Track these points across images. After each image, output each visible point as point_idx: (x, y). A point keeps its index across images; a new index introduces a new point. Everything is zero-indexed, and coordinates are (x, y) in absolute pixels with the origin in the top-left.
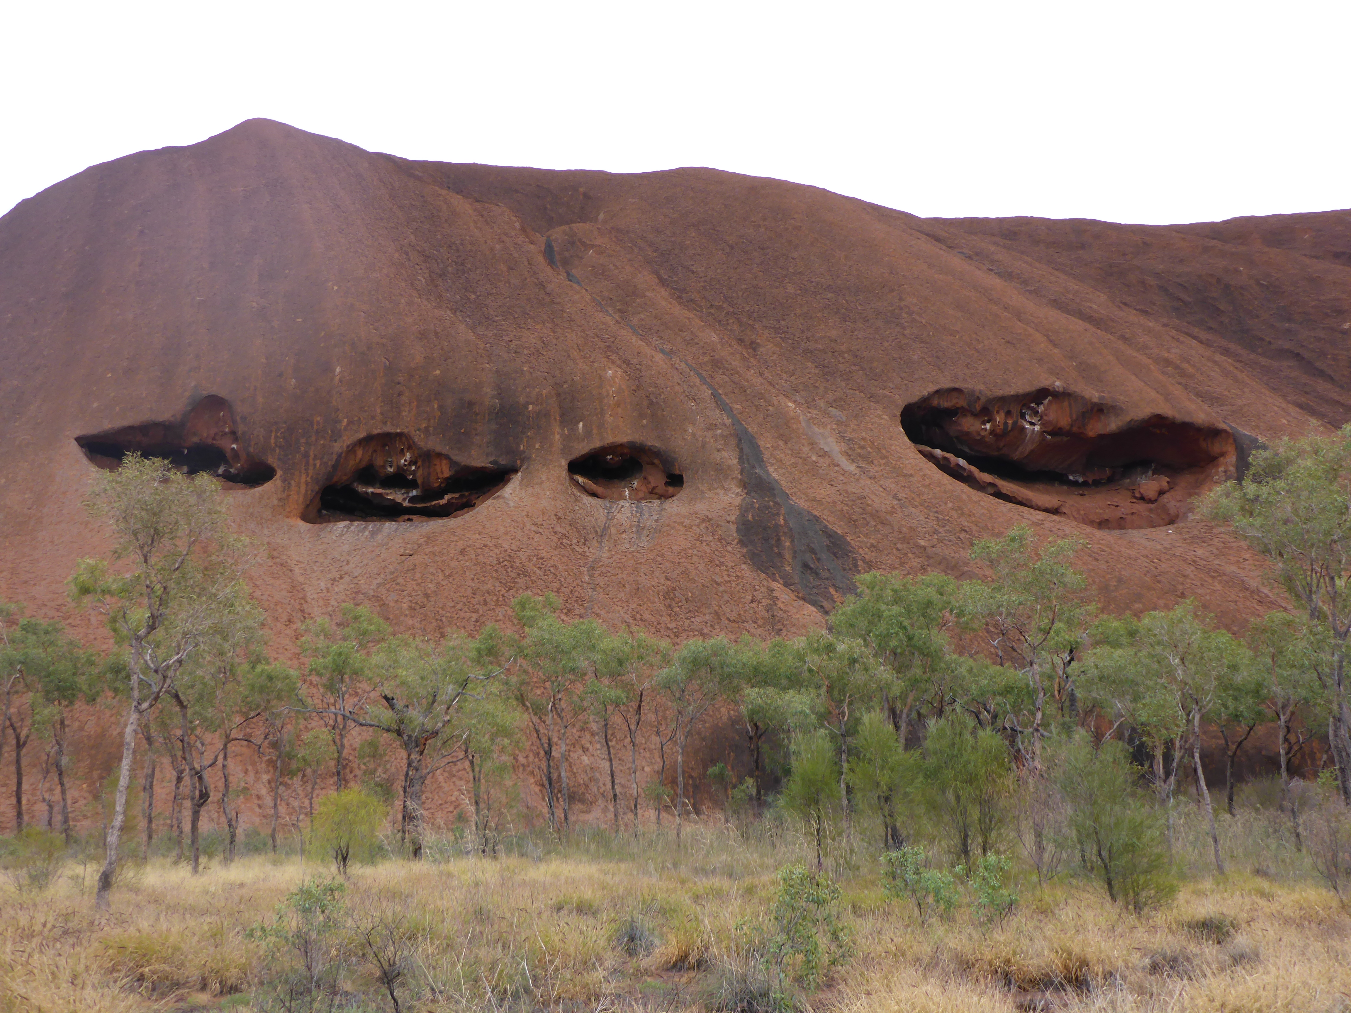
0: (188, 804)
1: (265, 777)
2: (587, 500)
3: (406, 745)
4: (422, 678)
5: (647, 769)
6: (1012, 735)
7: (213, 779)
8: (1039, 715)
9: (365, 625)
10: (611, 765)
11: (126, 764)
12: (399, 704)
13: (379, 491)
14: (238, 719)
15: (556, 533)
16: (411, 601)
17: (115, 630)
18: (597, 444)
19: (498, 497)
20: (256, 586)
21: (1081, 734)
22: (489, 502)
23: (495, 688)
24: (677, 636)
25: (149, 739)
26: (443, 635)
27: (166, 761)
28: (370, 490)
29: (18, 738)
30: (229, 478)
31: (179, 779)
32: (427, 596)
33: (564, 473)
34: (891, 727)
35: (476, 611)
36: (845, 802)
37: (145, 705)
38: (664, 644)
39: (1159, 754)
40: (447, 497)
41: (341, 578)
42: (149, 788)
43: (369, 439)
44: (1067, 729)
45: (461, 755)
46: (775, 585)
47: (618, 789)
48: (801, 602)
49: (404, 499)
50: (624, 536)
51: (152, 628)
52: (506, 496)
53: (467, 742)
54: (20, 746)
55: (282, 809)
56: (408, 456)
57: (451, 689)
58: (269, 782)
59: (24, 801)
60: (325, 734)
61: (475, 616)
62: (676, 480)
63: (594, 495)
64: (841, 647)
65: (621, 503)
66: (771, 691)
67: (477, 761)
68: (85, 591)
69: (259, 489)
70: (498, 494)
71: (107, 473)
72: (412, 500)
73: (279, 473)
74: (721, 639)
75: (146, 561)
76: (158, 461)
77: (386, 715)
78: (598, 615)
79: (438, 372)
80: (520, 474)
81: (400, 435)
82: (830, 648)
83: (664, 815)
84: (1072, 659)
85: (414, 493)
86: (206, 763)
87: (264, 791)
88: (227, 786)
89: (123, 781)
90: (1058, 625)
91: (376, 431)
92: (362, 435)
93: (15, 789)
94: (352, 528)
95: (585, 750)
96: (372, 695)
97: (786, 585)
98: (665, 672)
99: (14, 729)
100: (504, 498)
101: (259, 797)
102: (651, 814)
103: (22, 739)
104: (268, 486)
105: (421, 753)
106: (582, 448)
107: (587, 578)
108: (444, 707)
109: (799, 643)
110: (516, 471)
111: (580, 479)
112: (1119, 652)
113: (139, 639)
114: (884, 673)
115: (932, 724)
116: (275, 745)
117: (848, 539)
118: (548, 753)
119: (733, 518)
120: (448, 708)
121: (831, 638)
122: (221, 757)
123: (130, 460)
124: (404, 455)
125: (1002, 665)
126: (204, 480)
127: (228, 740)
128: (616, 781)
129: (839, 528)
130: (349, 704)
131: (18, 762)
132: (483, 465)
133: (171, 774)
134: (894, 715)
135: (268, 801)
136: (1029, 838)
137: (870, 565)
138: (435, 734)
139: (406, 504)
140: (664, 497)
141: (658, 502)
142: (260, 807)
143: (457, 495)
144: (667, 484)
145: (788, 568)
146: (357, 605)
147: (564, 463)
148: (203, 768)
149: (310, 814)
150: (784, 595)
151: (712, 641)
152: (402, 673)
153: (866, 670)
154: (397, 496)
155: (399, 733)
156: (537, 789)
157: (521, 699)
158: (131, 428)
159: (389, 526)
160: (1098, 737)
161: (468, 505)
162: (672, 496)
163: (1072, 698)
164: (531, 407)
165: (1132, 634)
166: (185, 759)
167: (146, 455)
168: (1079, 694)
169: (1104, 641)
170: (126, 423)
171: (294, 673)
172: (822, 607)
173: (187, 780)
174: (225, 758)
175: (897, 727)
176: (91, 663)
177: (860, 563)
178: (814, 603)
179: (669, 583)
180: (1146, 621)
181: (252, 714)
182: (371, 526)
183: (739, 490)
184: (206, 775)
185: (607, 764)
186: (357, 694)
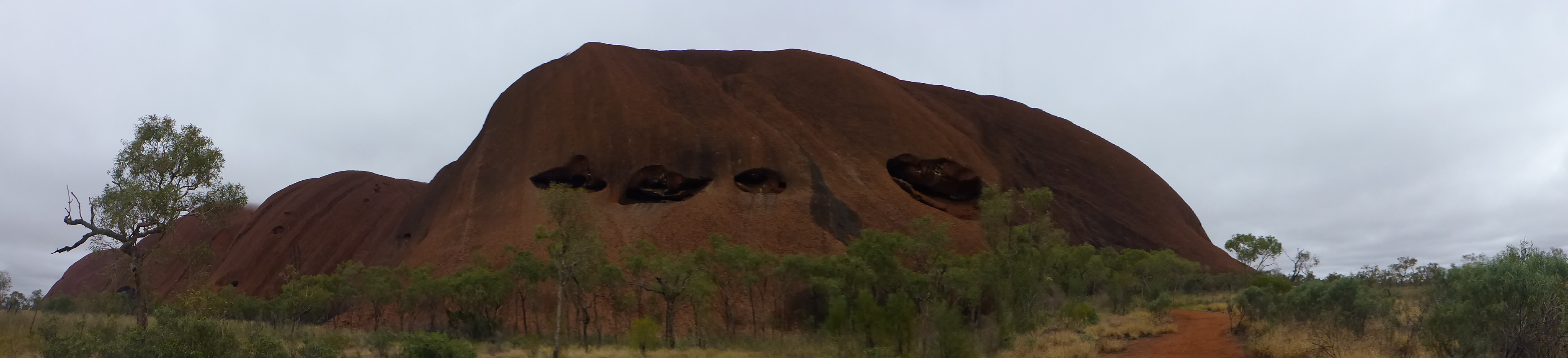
0: (582, 323)
1: (611, 312)
2: (743, 193)
3: (667, 299)
4: (672, 270)
5: (769, 311)
6: (917, 302)
7: (591, 312)
8: (929, 294)
9: (647, 247)
10: (753, 309)
11: (559, 307)
12: (663, 281)
13: (650, 190)
14: (599, 288)
15: (729, 207)
16: (666, 237)
17: (550, 252)
18: (747, 168)
19: (703, 192)
20: (602, 232)
21: (944, 302)
22: (699, 194)
23: (703, 274)
24: (782, 253)
25: (566, 296)
26: (681, 252)
27: (572, 305)
28: (647, 190)
29: (522, 296)
30: (588, 188)
31: (578, 313)
32: (673, 234)
33: (733, 182)
34: (872, 296)
35: (694, 241)
36: (851, 327)
37: (564, 283)
38: (776, 256)
39: (973, 311)
40: (681, 192)
41: (637, 227)
42: (567, 316)
43: (645, 169)
44: (940, 300)
45: (689, 303)
46: (826, 232)
47: (756, 319)
48: (837, 240)
49: (662, 193)
50: (759, 209)
51: (564, 251)
52: (707, 191)
53: (691, 298)
54: (523, 300)
55: (618, 326)
56: (663, 175)
57: (684, 275)
58: (613, 314)
59: (527, 322)
60: (633, 294)
61: (694, 243)
62: (783, 185)
63: (745, 191)
64: (853, 260)
65: (758, 194)
66: (822, 278)
67: (696, 306)
68: (539, 237)
69: (601, 192)
70: (703, 190)
71: (544, 191)
72: (666, 193)
73: (608, 185)
74: (801, 255)
75: (560, 225)
76: (562, 185)
77: (658, 286)
78: (747, 243)
79: (675, 139)
80: (713, 182)
81: (659, 166)
82: (847, 261)
83: (775, 330)
84: (944, 272)
85: (666, 190)
86: (588, 306)
87: (611, 318)
88: (596, 316)
89: (559, 314)
90: (940, 257)
91: (648, 165)
92: (642, 167)
93: (523, 317)
94: (640, 206)
95: (742, 302)
96: (652, 277)
97: (830, 232)
98: (777, 268)
99: (520, 293)
100: (706, 192)
101: (609, 320)
102: (770, 330)
103: (524, 297)
104: (604, 190)
105: (673, 303)
106: (740, 170)
107: (742, 227)
108: (682, 283)
109: (833, 258)
110: (711, 180)
111: (740, 184)
112: (962, 270)
113: (560, 256)
114: (870, 272)
115: (891, 296)
116: (614, 298)
117: (858, 214)
118: (726, 303)
119: (808, 202)
120: (684, 283)
121: (847, 256)
122: (593, 303)
123: (552, 184)
124: (661, 174)
125: (916, 272)
126: (581, 190)
127: (596, 296)
128: (756, 315)
129: (854, 208)
130: (642, 281)
131: (523, 306)
132: (696, 178)
133: (575, 310)
134: (874, 290)
135: (613, 322)
136: (920, 345)
137: (867, 226)
138: (678, 294)
139: (663, 195)
140: (777, 192)
141: (775, 194)
142: (610, 324)
143: (684, 191)
144: (779, 187)
145: (831, 225)
146: (643, 239)
147: (733, 177)
148: (587, 308)
149: (629, 328)
150: (829, 237)
151: (797, 255)
152: (664, 268)
153: (863, 270)
154: (659, 192)
155: (664, 294)
156: (721, 318)
157: (714, 279)
158: (549, 171)
159: (656, 205)
160: (951, 304)
161: (690, 195)
162: (781, 192)
163: (943, 287)
164: (717, 153)
165: (968, 262)
166: (579, 304)
167: (557, 183)
168: (945, 286)
169: (958, 265)
170: (547, 170)
171: (619, 268)
172: (845, 242)
173: (581, 313)
174: (595, 304)
175: (875, 296)
176: (542, 265)
177: (863, 224)
178: (842, 241)
179: (779, 230)
180: (973, 258)
181: (604, 285)
182: (648, 205)
183: (811, 190)
184: (588, 310)
185: (751, 308)
186: (645, 277)
